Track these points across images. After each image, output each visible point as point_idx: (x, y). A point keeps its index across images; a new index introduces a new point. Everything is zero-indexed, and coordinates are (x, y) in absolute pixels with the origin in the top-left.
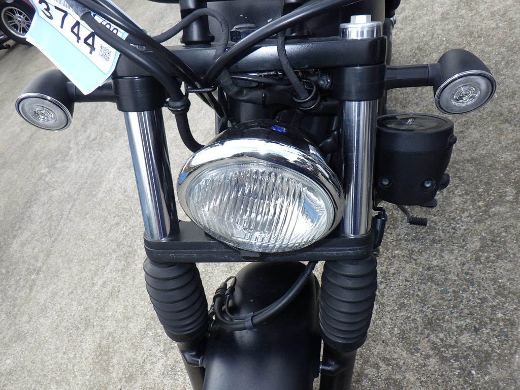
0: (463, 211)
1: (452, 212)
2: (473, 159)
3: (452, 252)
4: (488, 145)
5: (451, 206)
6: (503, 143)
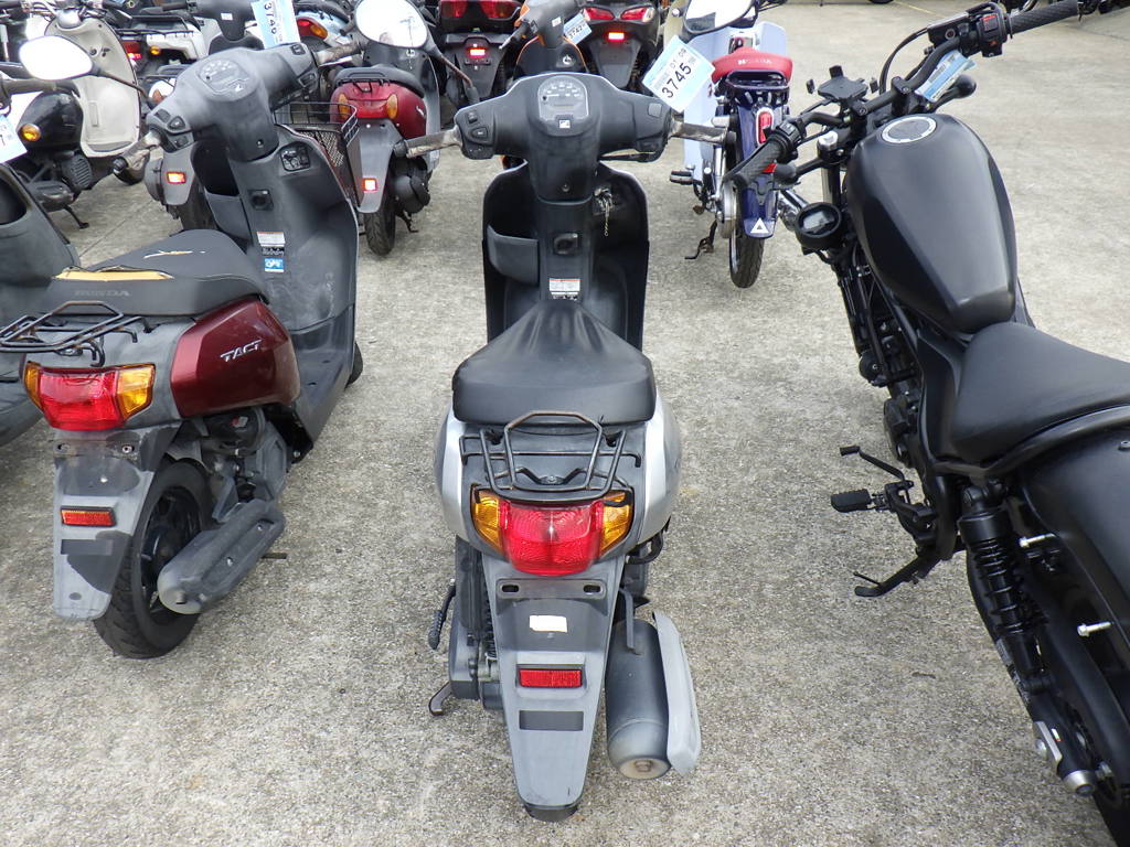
0: (819, 580)
1: (833, 581)
2: (821, 639)
3: (823, 545)
4: (803, 654)
5: (835, 587)
6: (783, 653)
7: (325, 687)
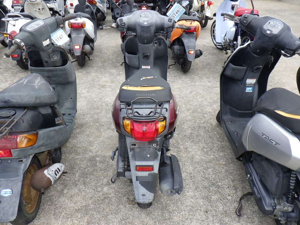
7: (200, 210)
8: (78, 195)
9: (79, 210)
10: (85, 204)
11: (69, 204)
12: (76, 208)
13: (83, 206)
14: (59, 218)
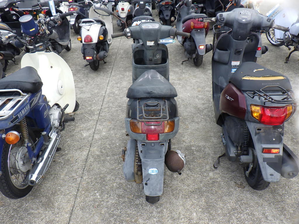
8: (188, 179)
9: (193, 191)
10: (197, 187)
11: (182, 187)
12: (190, 190)
13: (196, 189)
14: (179, 198)
